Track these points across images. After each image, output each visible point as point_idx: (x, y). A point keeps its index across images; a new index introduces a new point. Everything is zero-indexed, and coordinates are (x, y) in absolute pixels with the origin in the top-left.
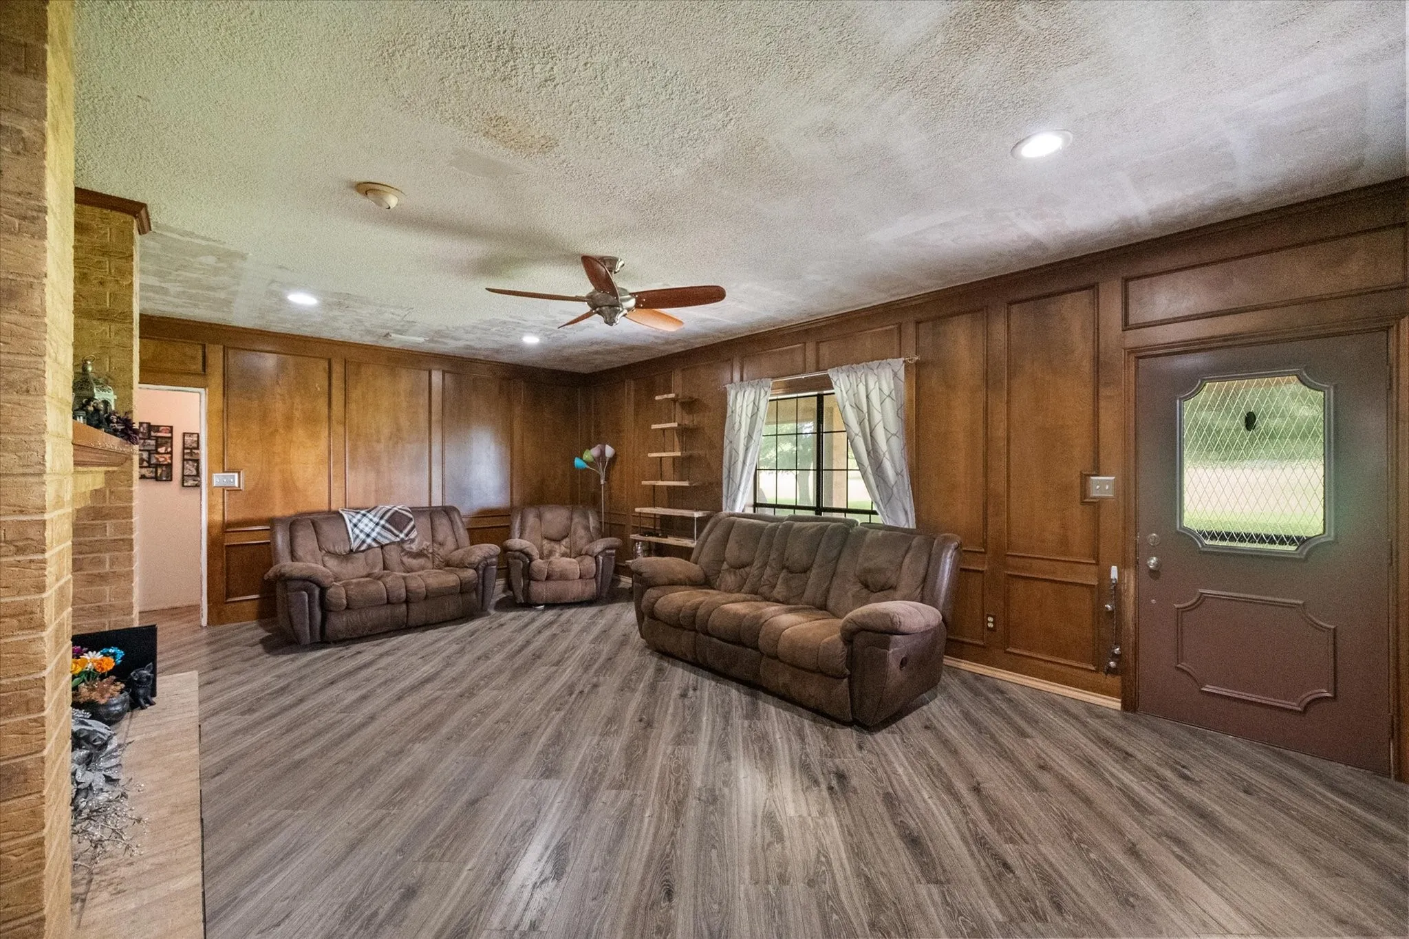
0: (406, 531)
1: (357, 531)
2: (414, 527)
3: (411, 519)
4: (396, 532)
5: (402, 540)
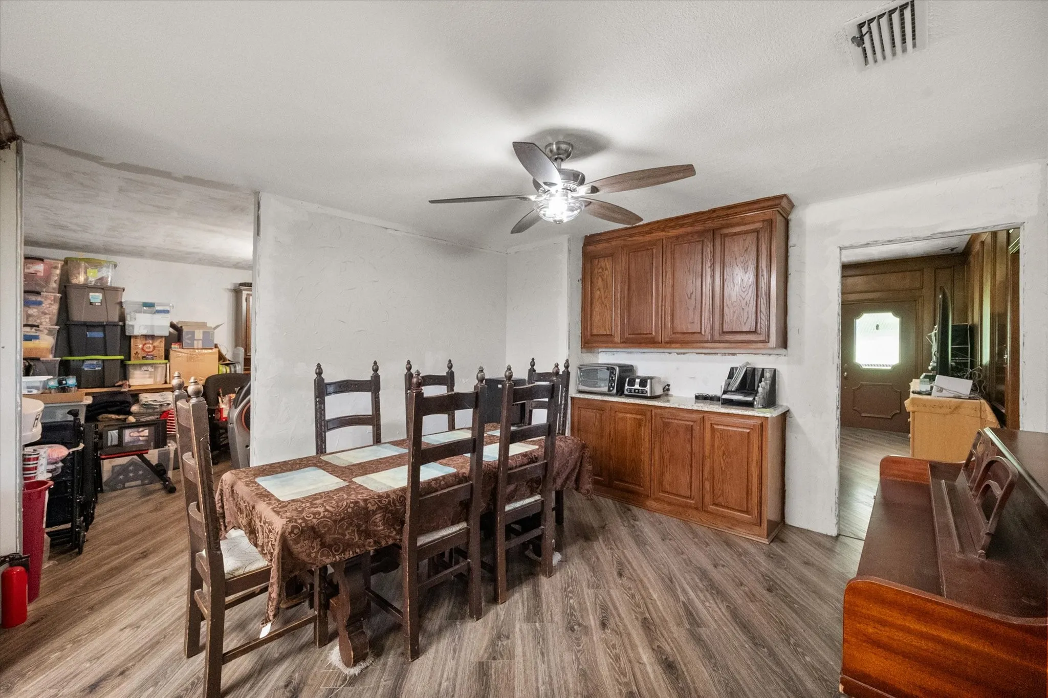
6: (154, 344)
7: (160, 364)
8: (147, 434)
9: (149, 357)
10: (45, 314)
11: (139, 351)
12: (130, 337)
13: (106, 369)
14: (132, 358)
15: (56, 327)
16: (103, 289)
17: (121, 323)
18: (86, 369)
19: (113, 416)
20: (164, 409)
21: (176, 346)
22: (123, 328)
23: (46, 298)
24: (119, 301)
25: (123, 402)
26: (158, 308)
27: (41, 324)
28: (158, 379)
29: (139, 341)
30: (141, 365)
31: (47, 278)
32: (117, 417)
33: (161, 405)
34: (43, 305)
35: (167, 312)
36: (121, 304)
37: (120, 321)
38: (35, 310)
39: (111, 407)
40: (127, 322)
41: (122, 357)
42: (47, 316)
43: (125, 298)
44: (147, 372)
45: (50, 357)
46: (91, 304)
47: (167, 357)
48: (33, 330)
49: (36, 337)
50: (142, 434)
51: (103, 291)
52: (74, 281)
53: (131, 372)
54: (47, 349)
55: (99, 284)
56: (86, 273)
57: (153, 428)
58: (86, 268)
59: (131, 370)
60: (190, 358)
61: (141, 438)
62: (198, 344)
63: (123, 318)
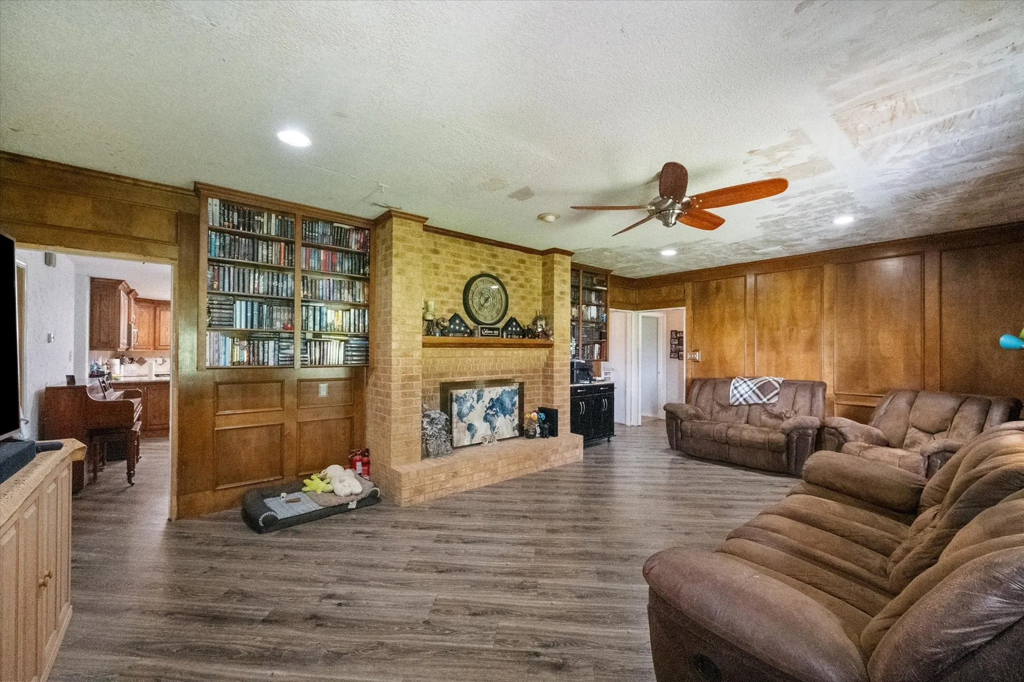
0: (768, 397)
1: (735, 392)
2: (777, 394)
3: (777, 389)
4: (762, 396)
5: (764, 402)
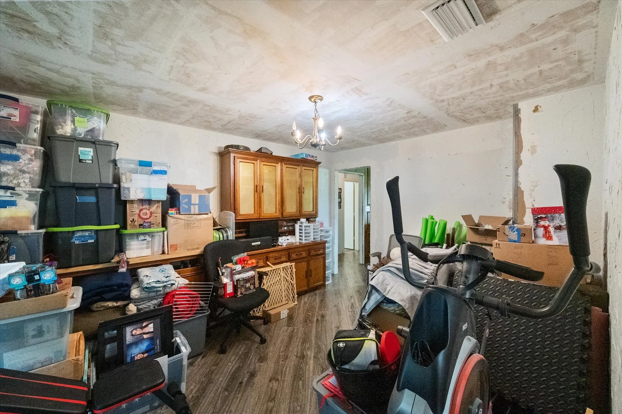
6: (151, 210)
7: (158, 232)
8: (152, 330)
9: (146, 224)
10: (24, 172)
11: (136, 218)
12: (125, 202)
13: (100, 240)
14: (128, 227)
15: (38, 190)
16: (94, 143)
17: (115, 186)
18: (77, 242)
19: (110, 304)
20: (168, 290)
21: (173, 212)
22: (118, 191)
23: (25, 151)
24: (112, 158)
25: (120, 286)
26: (155, 168)
27: (19, 185)
28: (156, 249)
29: (135, 205)
30: (138, 235)
31: (24, 127)
32: (115, 304)
33: (165, 286)
34: (21, 160)
35: (164, 172)
36: (115, 162)
37: (114, 182)
38: (10, 167)
39: (107, 292)
40: (122, 184)
41: (117, 226)
42: (27, 175)
43: (119, 155)
44: (145, 242)
45: (33, 229)
46: (80, 161)
47: (164, 224)
48: (8, 193)
49: (13, 204)
50: (146, 330)
51: (94, 145)
52: (60, 132)
53: (127, 243)
54: (28, 218)
55: (89, 137)
56: (73, 122)
57: (158, 321)
58: (73, 116)
59: (127, 240)
60: (188, 225)
61: (145, 336)
62: (195, 209)
63: (117, 179)
